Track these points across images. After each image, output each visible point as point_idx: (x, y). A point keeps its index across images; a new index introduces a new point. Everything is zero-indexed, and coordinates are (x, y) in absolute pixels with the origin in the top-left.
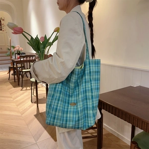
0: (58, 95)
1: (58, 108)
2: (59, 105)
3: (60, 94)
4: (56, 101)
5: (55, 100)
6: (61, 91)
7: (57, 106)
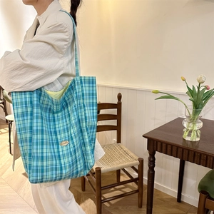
0: (39, 136)
1: (45, 155)
2: (45, 151)
3: (42, 134)
4: (39, 147)
5: (37, 145)
6: (42, 130)
7: (42, 153)
